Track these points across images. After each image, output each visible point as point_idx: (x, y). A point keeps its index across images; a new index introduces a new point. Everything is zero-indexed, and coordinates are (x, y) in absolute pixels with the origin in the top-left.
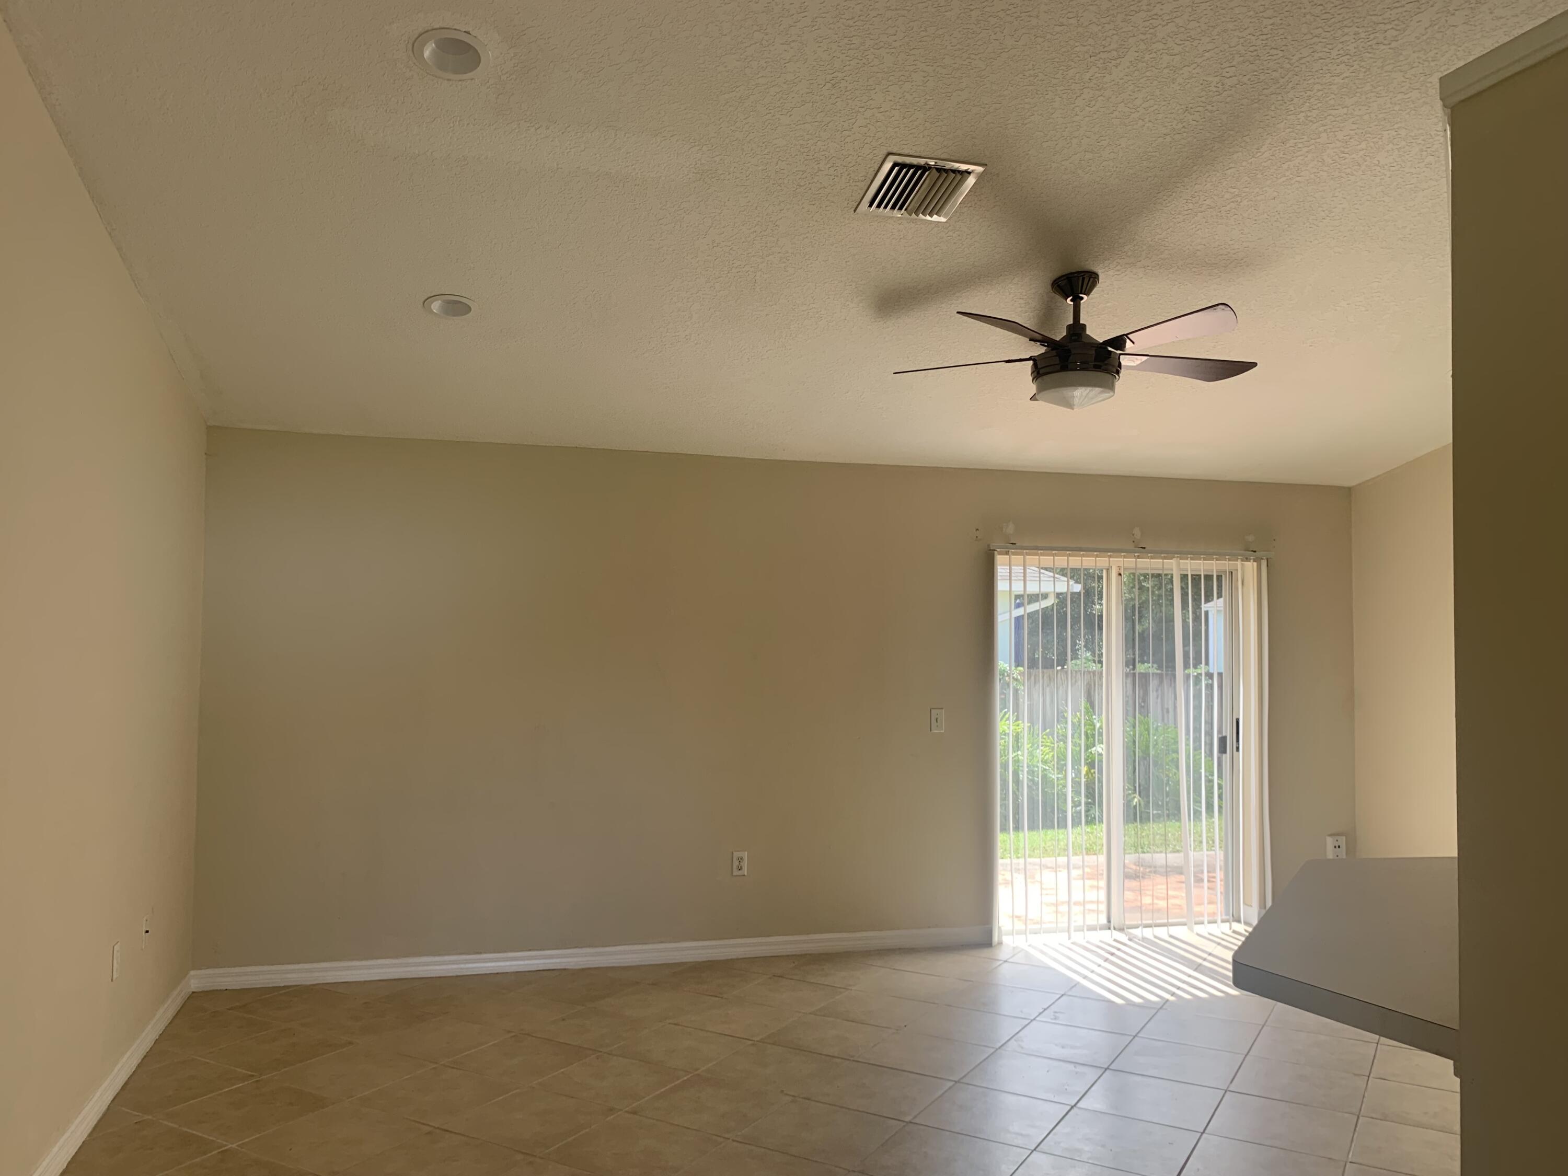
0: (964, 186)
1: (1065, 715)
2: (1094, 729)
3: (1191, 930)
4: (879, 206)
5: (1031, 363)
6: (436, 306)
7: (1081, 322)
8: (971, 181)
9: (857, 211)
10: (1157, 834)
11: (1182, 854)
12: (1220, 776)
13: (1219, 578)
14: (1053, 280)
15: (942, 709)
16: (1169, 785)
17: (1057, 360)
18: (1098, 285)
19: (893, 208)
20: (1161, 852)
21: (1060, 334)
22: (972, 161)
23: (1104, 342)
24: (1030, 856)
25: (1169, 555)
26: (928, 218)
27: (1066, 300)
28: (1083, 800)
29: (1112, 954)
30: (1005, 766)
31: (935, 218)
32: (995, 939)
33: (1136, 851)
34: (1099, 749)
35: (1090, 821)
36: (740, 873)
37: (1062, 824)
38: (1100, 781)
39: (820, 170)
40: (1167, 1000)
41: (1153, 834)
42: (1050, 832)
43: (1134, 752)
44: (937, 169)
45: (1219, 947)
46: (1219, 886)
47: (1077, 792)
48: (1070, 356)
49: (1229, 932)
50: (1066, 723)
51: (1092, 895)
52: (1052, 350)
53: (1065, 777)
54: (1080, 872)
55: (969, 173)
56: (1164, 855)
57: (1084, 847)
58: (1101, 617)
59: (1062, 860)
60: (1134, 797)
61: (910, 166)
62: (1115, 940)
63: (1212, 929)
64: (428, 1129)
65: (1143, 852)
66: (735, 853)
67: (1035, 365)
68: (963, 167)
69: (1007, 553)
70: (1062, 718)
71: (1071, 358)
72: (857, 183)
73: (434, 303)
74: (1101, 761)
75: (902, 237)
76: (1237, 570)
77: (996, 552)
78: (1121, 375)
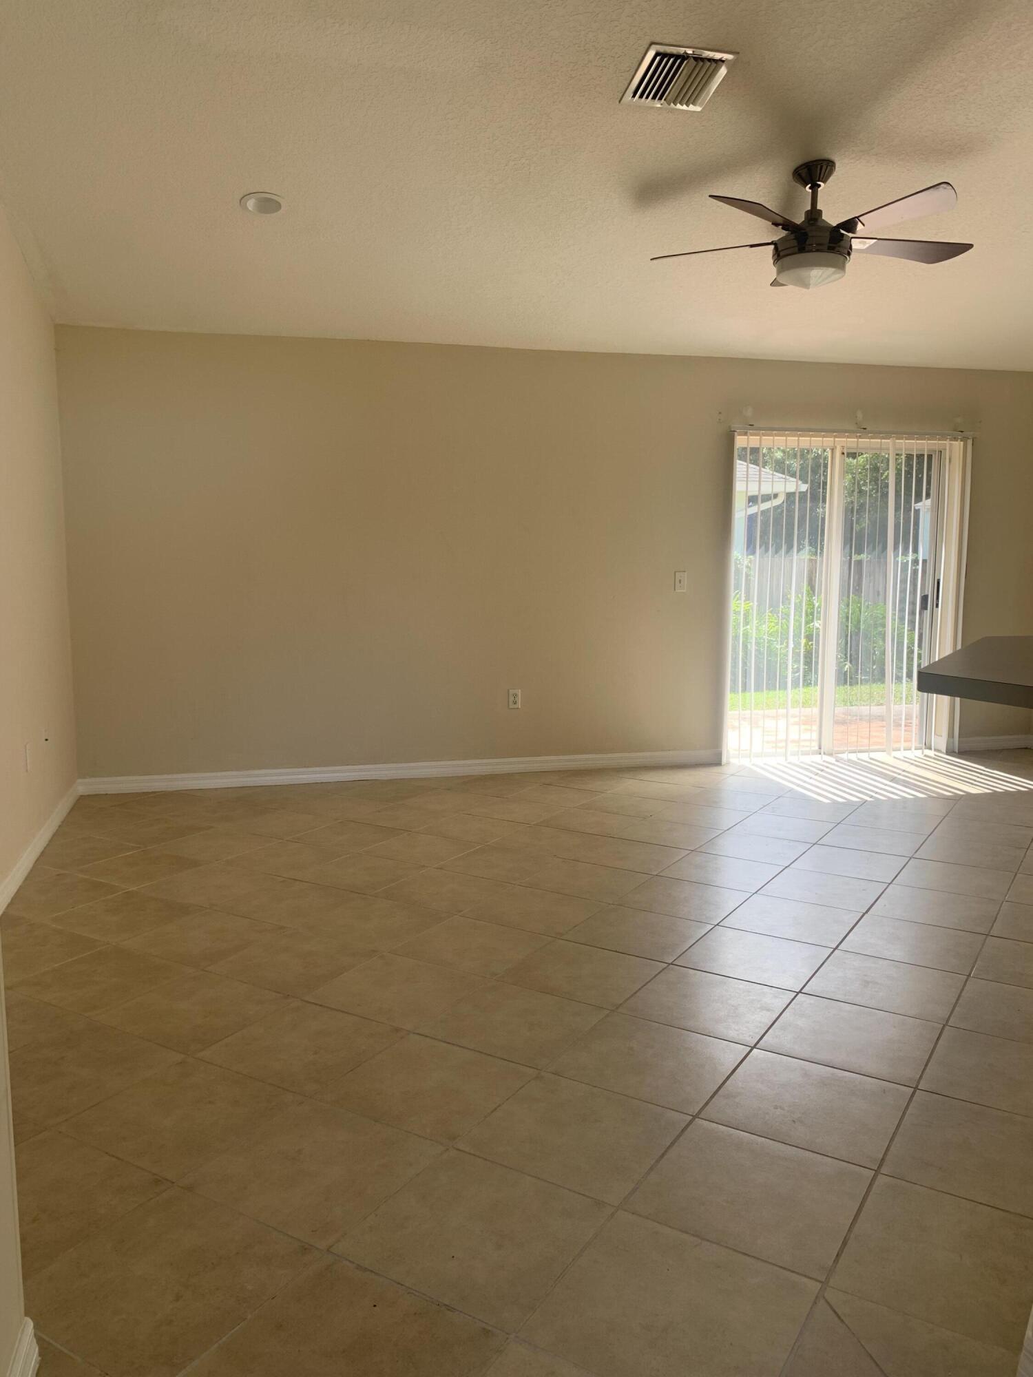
0: (717, 76)
1: (789, 596)
2: (813, 608)
3: (889, 754)
4: (641, 96)
5: (772, 247)
6: (251, 204)
7: (818, 208)
8: (723, 71)
9: (622, 101)
10: (865, 693)
11: (884, 707)
12: (920, 646)
13: (930, 457)
14: (794, 168)
15: (684, 572)
16: (876, 655)
17: (795, 243)
18: (835, 174)
19: (654, 98)
20: (867, 705)
21: (799, 219)
22: (726, 49)
23: (838, 225)
24: (755, 709)
25: (887, 435)
26: (684, 107)
27: (805, 187)
28: (802, 667)
29: (822, 770)
30: (736, 638)
31: (692, 108)
32: (724, 760)
33: (845, 705)
34: (817, 624)
35: (807, 683)
36: (516, 706)
37: (784, 686)
38: (817, 652)
39: (590, 61)
40: (867, 801)
41: (861, 693)
42: (771, 693)
43: (847, 626)
44: (695, 58)
45: (912, 766)
46: (914, 728)
47: (796, 661)
48: (807, 238)
49: (922, 756)
50: (789, 604)
51: (806, 736)
52: (792, 233)
53: (787, 647)
54: (796, 719)
55: (723, 61)
56: (868, 707)
57: (801, 702)
58: (823, 519)
59: (782, 711)
60: (846, 664)
61: (671, 55)
62: (824, 761)
63: (909, 754)
64: (282, 879)
65: (852, 706)
66: (510, 691)
67: (776, 249)
68: (718, 56)
69: (745, 434)
70: (786, 600)
71: (808, 240)
72: (623, 74)
73: (249, 202)
74: (818, 635)
75: (661, 127)
76: (945, 449)
77: (736, 433)
78: (851, 256)
